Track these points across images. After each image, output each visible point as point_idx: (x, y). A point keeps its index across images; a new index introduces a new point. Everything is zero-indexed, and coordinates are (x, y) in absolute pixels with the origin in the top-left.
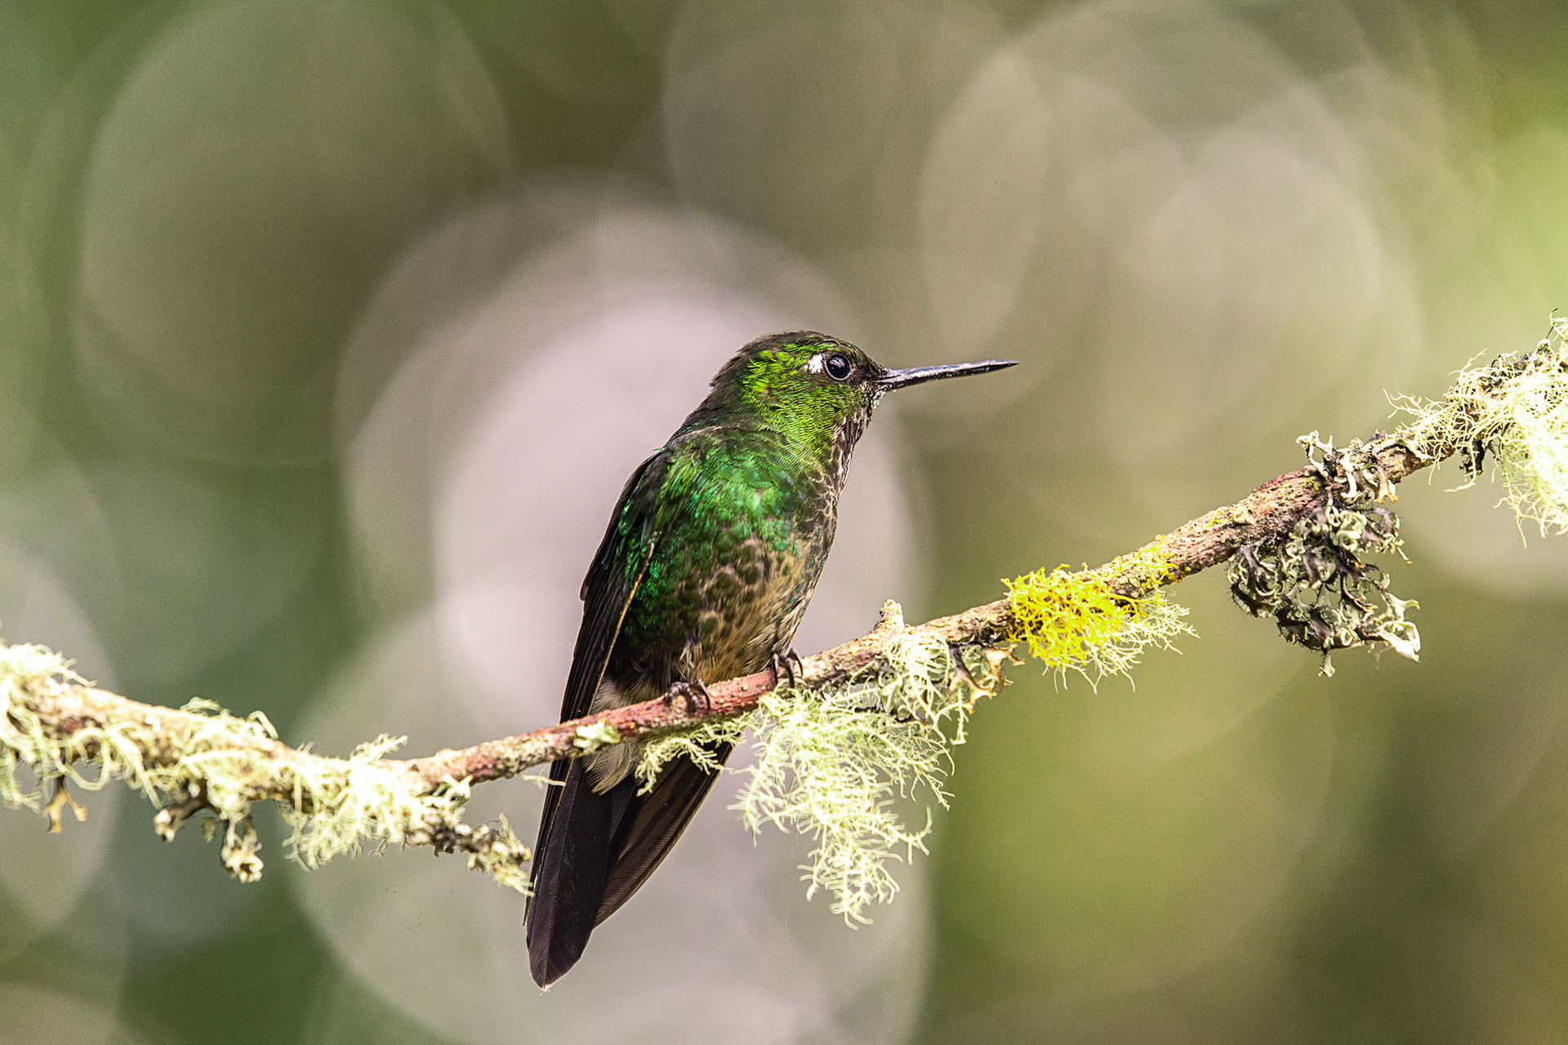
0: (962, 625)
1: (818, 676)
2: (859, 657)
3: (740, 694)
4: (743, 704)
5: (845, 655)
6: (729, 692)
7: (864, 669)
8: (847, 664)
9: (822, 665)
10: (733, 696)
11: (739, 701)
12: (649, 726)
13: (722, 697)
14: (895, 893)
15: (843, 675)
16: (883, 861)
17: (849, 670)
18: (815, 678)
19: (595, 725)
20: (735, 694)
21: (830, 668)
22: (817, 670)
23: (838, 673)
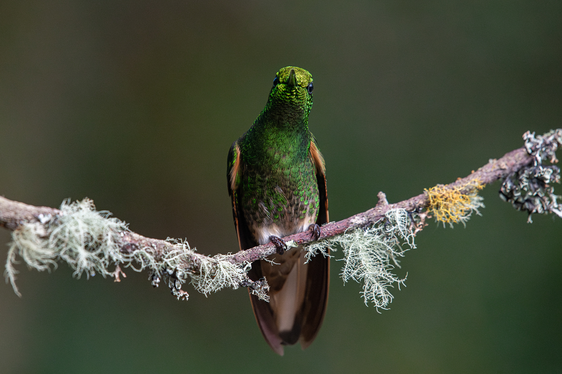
0: (410, 205)
1: (363, 223)
2: (377, 216)
3: (337, 229)
4: (337, 233)
5: (372, 216)
6: (333, 228)
7: (378, 221)
8: (373, 219)
9: (364, 219)
10: (335, 230)
11: (336, 232)
12: (308, 241)
13: (331, 230)
14: (393, 299)
15: (371, 223)
16: (386, 288)
17: (373, 221)
18: (362, 224)
19: (290, 241)
20: (335, 229)
21: (367, 220)
22: (363, 221)
23: (369, 222)
